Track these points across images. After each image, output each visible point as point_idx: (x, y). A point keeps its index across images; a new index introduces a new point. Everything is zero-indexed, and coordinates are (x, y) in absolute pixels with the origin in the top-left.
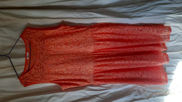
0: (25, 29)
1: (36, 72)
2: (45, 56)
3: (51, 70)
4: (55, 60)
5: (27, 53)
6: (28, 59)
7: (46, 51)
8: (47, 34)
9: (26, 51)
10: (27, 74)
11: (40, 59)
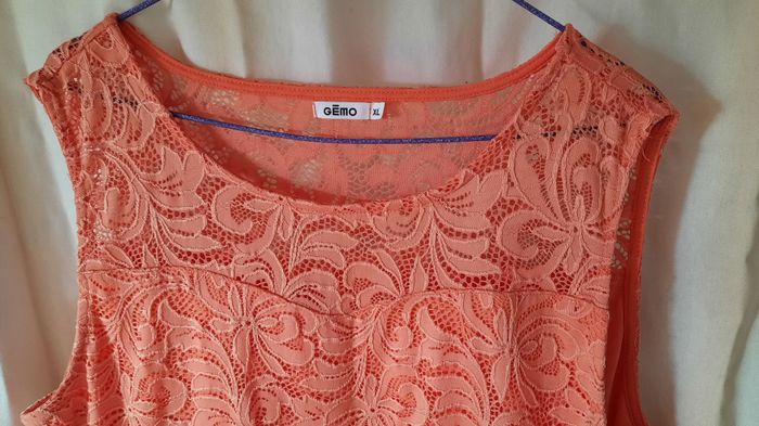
0: (658, 97)
1: (179, 190)
2: (338, 274)
3: (196, 326)
4: (293, 358)
5: (380, 106)
6: (310, 112)
7: (388, 287)
8: (563, 311)
9: (394, 97)
10: (153, 111)
11: (312, 227)
